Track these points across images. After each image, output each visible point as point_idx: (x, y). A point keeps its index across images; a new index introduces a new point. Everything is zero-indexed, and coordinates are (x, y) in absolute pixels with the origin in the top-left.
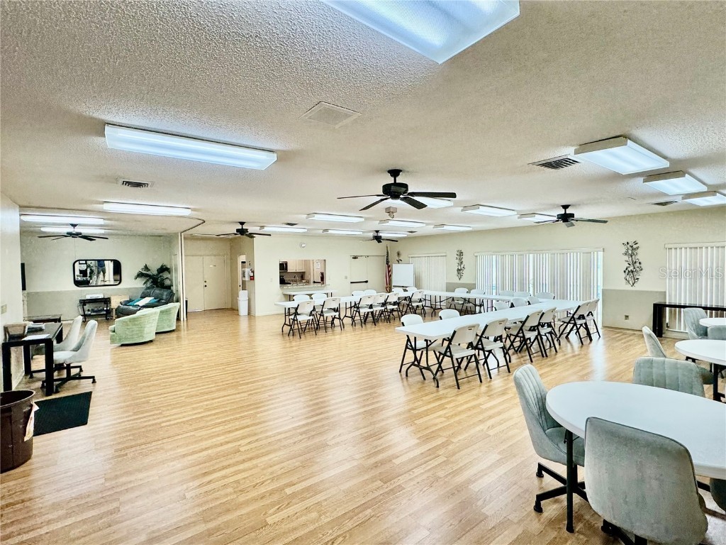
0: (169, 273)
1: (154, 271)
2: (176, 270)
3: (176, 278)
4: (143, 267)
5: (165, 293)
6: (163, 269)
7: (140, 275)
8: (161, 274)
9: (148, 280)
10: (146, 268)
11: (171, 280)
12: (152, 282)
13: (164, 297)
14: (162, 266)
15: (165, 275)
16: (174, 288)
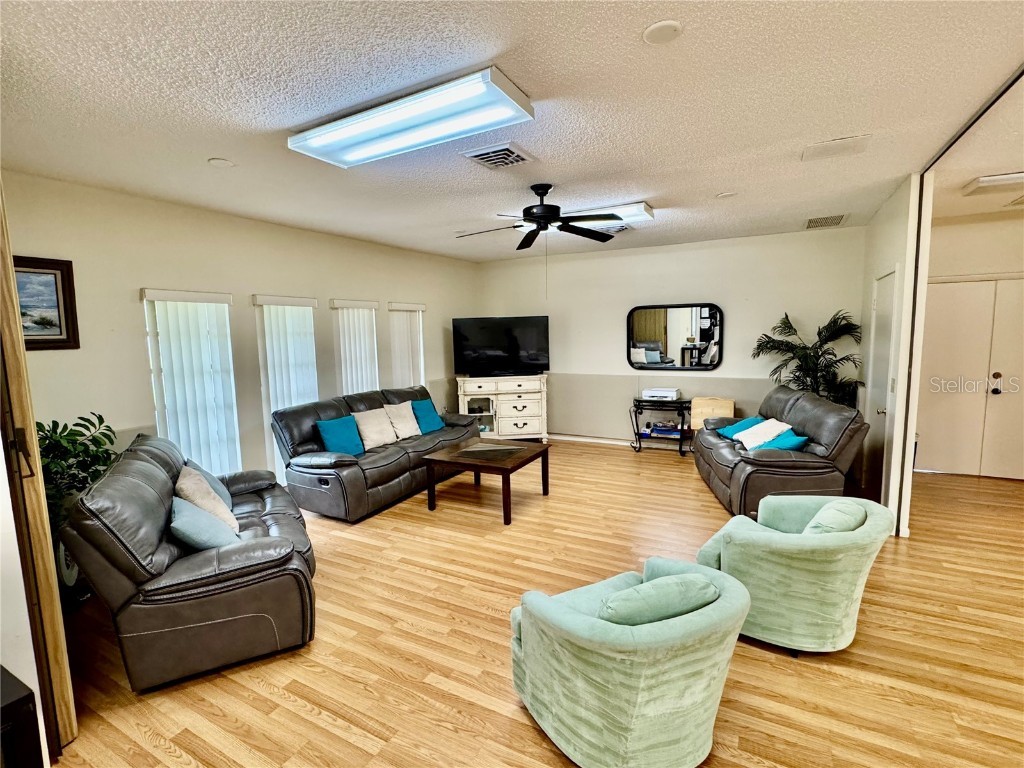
0: (858, 340)
1: (808, 336)
2: (884, 329)
3: (883, 361)
4: (777, 321)
5: (832, 421)
6: (840, 329)
7: (766, 346)
8: (828, 346)
9: (785, 364)
10: (787, 326)
11: (859, 365)
12: (799, 368)
13: (826, 436)
14: (834, 321)
15: (841, 348)
16: (865, 395)
